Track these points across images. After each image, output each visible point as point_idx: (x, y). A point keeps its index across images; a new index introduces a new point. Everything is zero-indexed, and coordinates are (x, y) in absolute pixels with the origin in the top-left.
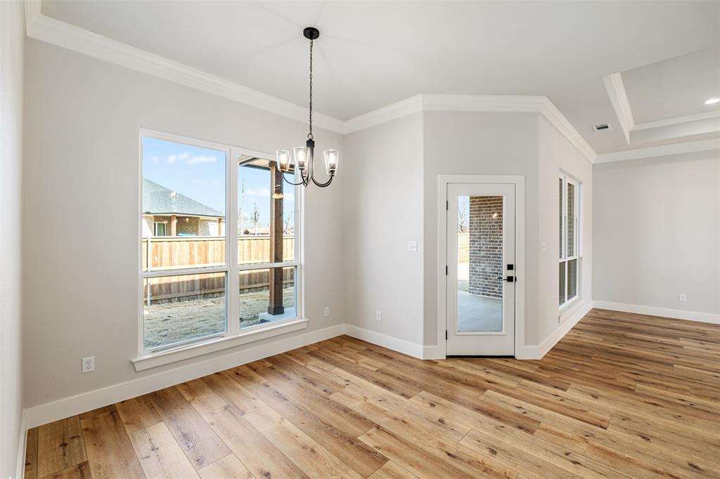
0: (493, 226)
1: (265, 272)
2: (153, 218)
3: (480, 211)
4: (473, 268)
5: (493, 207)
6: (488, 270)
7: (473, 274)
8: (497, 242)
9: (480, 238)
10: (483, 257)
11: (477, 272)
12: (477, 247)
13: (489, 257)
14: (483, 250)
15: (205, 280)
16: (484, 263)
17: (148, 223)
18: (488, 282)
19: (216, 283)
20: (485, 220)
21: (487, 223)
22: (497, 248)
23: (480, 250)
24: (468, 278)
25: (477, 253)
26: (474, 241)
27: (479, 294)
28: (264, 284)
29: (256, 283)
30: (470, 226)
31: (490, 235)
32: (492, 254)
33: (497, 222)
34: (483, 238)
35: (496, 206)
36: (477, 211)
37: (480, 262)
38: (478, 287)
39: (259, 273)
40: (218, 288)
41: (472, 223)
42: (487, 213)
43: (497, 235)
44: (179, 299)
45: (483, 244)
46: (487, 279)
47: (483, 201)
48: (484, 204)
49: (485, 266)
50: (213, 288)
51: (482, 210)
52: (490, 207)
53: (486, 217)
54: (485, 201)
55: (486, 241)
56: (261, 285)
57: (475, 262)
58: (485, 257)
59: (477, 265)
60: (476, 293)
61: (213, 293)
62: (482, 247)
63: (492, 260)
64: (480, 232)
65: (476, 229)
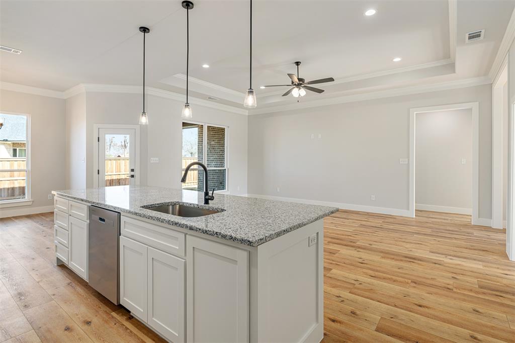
2: (12, 145)
17: (7, 149)
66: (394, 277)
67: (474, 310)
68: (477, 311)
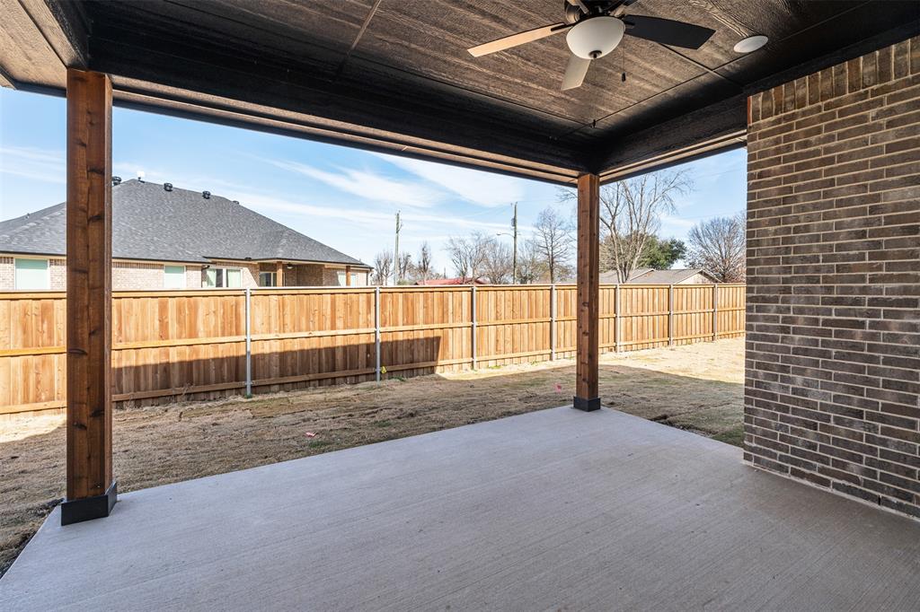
0: (839, 247)
3: (785, 201)
4: (759, 384)
5: (841, 181)
6: (820, 396)
7: (759, 366)
8: (857, 302)
9: (787, 290)
10: (796, 351)
11: (774, 397)
12: (775, 319)
13: (824, 354)
14: (796, 331)
16: (802, 372)
17: (252, 272)
18: (821, 438)
20: (807, 229)
21: (817, 238)
22: (861, 325)
23: (785, 330)
24: (740, 378)
25: (775, 339)
26: (765, 300)
27: (782, 469)
28: (311, 376)
29: (294, 374)
30: (749, 253)
31: (826, 279)
32: (835, 345)
33: (862, 234)
34: (799, 290)
35: (856, 179)
36: (777, 202)
37: (784, 369)
38: (775, 446)
40: (216, 383)
41: (758, 243)
42: (815, 207)
43: (862, 279)
45: (801, 311)
46: (814, 427)
47: (799, 167)
48: (805, 177)
49: (806, 383)
50: (207, 382)
51: (795, 199)
52: (832, 183)
53: (810, 218)
54: (808, 165)
55: (808, 301)
56: (305, 378)
57: (766, 367)
58: (806, 352)
59: (775, 378)
60: (769, 465)
61: (208, 392)
62: (793, 320)
63: (834, 366)
64: (787, 270)
65: (767, 262)
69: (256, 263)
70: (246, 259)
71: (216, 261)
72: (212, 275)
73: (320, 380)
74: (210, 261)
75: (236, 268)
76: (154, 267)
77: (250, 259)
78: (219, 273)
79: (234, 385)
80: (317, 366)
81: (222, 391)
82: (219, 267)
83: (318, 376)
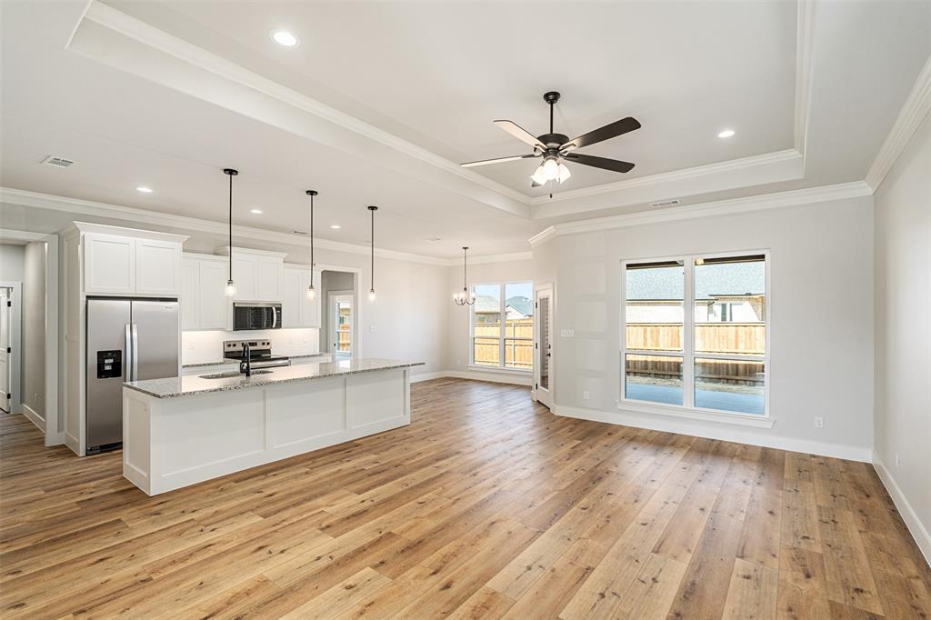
1: (723, 364)
15: (656, 362)
19: (666, 367)
28: (721, 376)
39: (716, 364)
44: (635, 374)
50: (664, 370)
66: (182, 566)
67: (23, 604)
68: (17, 606)
69: (757, 297)
70: (747, 294)
71: (718, 297)
72: (717, 308)
73: (727, 380)
74: (713, 298)
75: (739, 302)
76: (674, 304)
77: (750, 295)
78: (724, 306)
79: (676, 373)
80: (725, 371)
81: (671, 375)
82: (724, 302)
83: (726, 376)
